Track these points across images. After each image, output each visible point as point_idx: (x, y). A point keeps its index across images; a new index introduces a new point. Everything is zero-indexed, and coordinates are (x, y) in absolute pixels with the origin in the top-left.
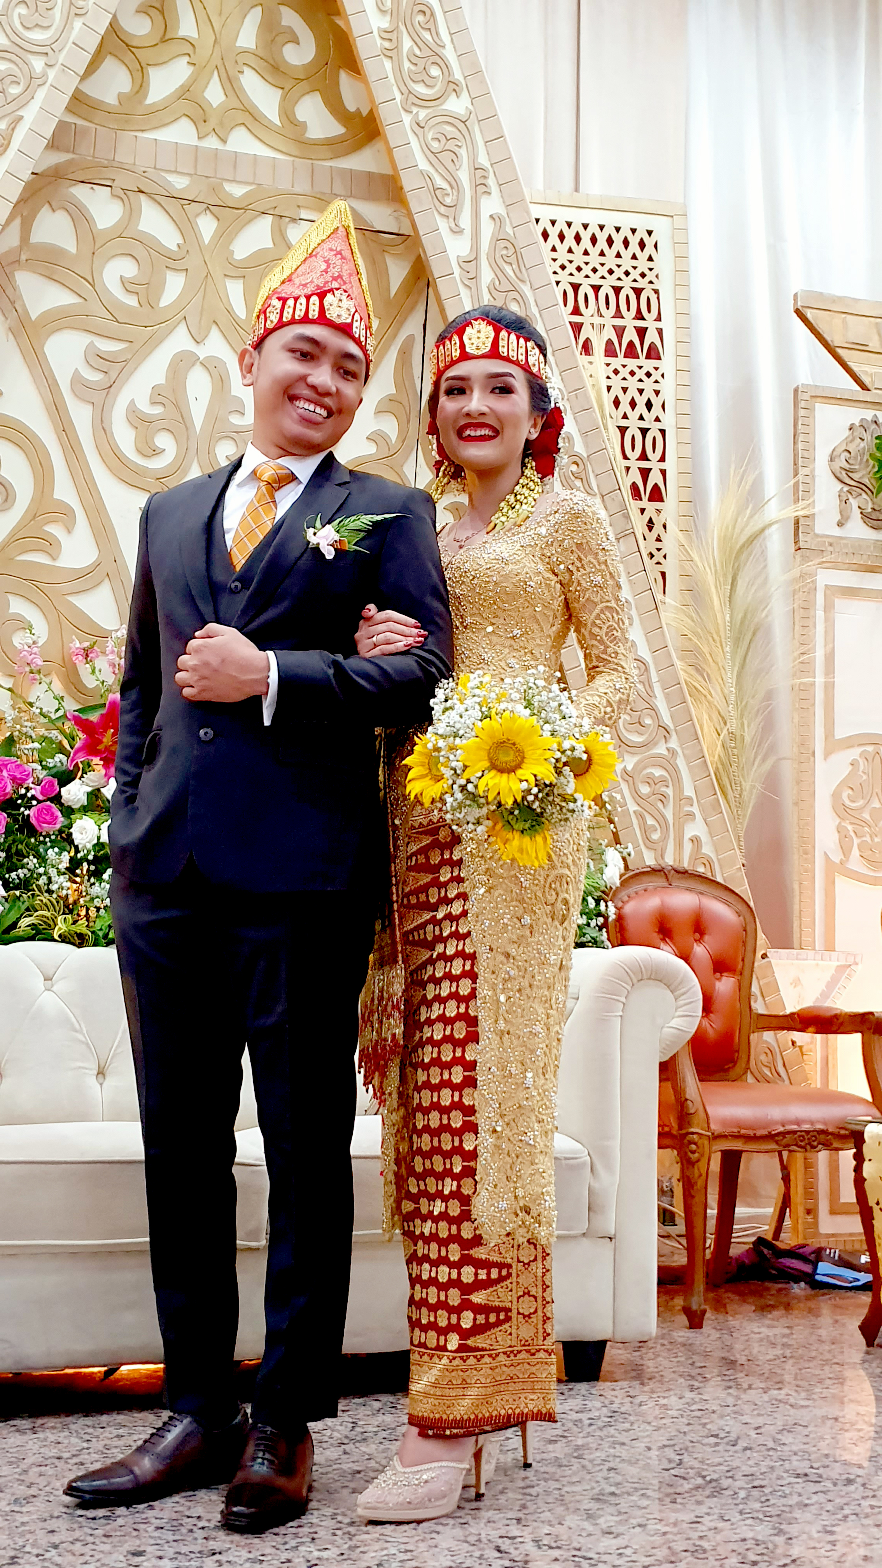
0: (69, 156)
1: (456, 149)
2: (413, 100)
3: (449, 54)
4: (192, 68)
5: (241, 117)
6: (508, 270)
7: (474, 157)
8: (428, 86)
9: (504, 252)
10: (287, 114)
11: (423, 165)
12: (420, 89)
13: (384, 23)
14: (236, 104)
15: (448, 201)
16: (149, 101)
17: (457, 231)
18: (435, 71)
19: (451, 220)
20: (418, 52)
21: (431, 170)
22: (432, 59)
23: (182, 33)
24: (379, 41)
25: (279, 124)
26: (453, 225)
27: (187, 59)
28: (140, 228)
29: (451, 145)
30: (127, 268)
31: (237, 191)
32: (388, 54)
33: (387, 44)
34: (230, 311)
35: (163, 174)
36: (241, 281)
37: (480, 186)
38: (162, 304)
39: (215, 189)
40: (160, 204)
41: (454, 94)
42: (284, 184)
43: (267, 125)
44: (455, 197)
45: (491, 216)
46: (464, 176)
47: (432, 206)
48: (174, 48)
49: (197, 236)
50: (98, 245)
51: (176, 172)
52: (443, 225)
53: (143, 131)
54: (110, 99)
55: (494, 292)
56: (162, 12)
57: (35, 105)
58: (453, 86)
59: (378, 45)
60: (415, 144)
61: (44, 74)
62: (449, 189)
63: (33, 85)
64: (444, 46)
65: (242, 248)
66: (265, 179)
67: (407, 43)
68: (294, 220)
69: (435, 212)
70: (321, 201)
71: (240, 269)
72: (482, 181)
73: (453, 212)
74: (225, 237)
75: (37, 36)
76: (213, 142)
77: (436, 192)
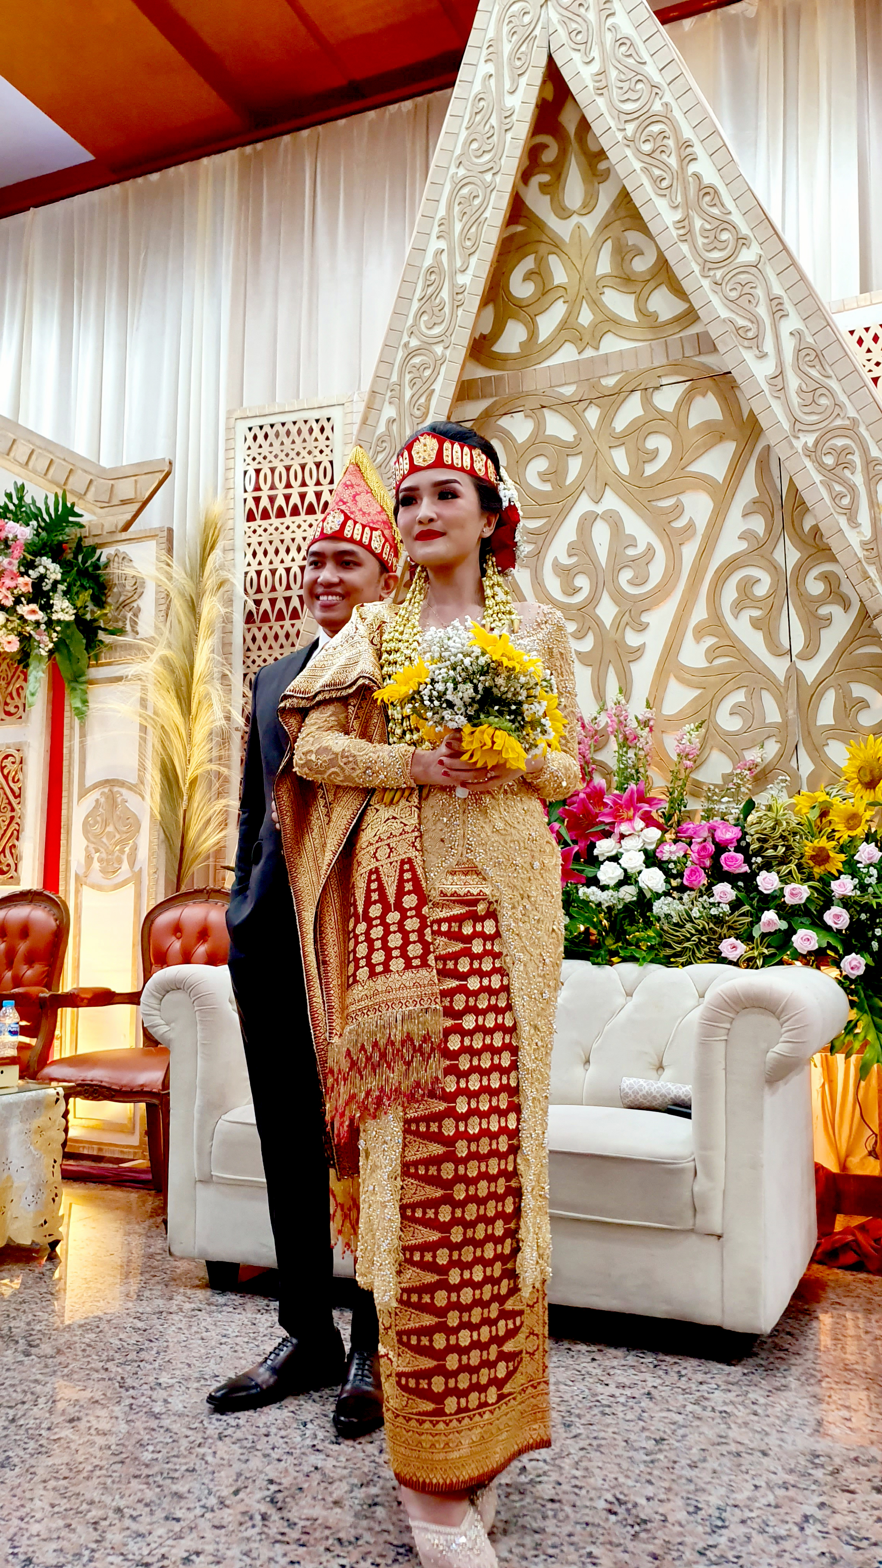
0: (495, 399)
1: (751, 291)
2: (708, 266)
3: (736, 218)
4: (566, 305)
5: (608, 325)
6: (813, 372)
7: (769, 290)
8: (720, 250)
9: (808, 358)
11: (724, 313)
12: (716, 255)
13: (678, 215)
14: (602, 317)
15: (750, 335)
16: (540, 340)
17: (763, 356)
18: (725, 236)
19: (755, 349)
20: (708, 227)
21: (733, 316)
22: (721, 227)
23: (556, 283)
24: (675, 233)
25: (637, 321)
26: (757, 352)
27: (562, 300)
28: (546, 433)
29: (747, 289)
30: (540, 465)
31: (611, 381)
32: (683, 239)
33: (682, 232)
34: (617, 473)
35: (557, 389)
36: (623, 447)
37: (778, 311)
38: (568, 482)
39: (595, 386)
40: (558, 411)
41: (744, 248)
42: (646, 364)
43: (627, 325)
44: (756, 330)
45: (791, 333)
46: (762, 311)
47: (738, 344)
48: (551, 296)
49: (586, 425)
50: (520, 455)
51: (565, 384)
52: (748, 356)
53: (539, 363)
54: (515, 349)
55: (803, 395)
56: (540, 274)
57: (441, 378)
58: (742, 241)
59: (675, 235)
60: (716, 301)
61: (443, 355)
62: (750, 325)
63: (438, 365)
64: (730, 213)
65: (621, 423)
66: (630, 366)
67: (698, 223)
68: (657, 388)
69: (741, 348)
70: (675, 367)
71: (620, 440)
72: (779, 307)
73: (756, 341)
74: (607, 419)
75: (437, 330)
76: (589, 353)
77: (739, 331)
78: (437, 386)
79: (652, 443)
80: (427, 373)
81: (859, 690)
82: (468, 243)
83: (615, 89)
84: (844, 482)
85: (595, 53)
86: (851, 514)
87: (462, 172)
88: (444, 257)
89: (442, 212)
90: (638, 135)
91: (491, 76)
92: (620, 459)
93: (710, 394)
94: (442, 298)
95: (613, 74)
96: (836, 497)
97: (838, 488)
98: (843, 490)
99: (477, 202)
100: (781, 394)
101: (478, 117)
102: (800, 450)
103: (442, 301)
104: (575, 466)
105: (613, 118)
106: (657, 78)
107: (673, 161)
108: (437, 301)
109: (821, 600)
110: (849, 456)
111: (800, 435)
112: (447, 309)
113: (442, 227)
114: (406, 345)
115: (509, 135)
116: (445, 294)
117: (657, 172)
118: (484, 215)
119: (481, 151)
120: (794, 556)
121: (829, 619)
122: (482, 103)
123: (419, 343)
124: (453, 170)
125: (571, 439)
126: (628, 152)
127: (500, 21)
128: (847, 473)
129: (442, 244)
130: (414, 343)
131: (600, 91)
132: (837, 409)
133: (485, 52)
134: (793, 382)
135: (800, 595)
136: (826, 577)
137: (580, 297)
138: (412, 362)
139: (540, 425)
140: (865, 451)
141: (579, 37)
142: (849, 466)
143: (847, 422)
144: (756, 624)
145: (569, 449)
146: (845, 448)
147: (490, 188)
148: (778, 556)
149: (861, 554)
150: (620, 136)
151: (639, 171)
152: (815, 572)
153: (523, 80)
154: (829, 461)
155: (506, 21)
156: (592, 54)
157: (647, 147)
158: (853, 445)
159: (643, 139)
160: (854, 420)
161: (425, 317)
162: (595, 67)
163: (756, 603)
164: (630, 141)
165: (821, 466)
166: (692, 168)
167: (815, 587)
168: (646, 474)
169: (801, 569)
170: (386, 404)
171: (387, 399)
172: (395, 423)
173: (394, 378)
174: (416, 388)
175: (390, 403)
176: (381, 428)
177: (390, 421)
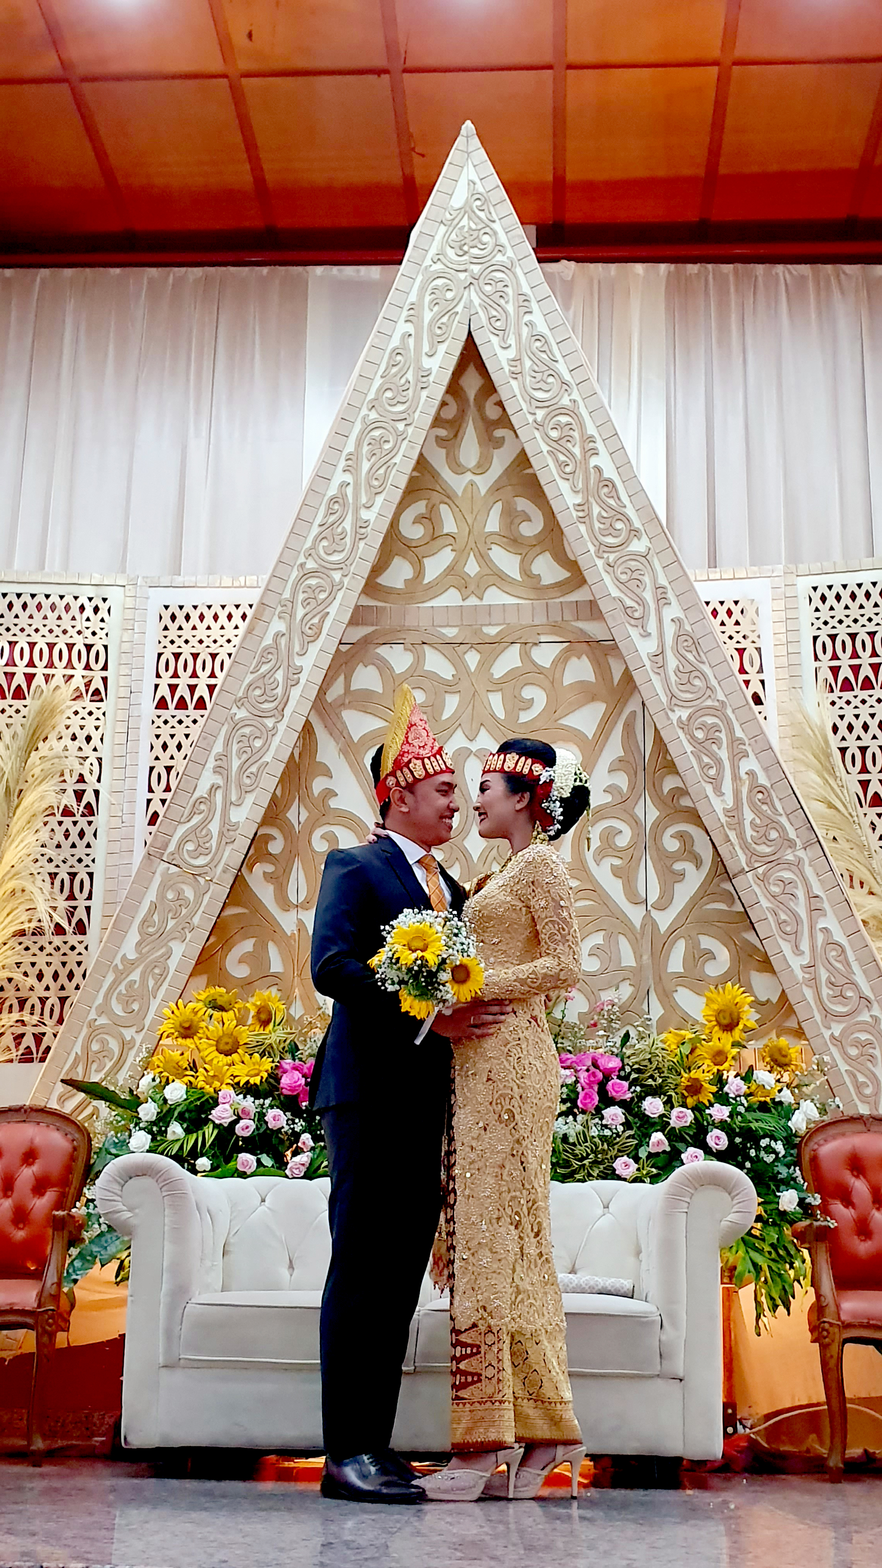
0: (373, 628)
1: (640, 577)
2: (602, 549)
3: (630, 511)
4: (454, 553)
5: (493, 579)
6: (690, 657)
7: (655, 579)
8: (615, 537)
9: (685, 644)
10: (525, 571)
11: (615, 593)
12: (610, 540)
13: (578, 500)
14: (488, 570)
15: (637, 615)
16: (426, 581)
17: (647, 635)
18: (619, 525)
19: (640, 627)
20: (605, 515)
21: (622, 596)
22: (616, 517)
23: (445, 531)
24: (575, 514)
25: (520, 579)
26: (642, 631)
27: (450, 547)
28: (426, 668)
29: (635, 575)
31: (493, 631)
32: (582, 520)
33: (581, 514)
34: (493, 716)
35: (439, 629)
36: (500, 693)
37: (662, 599)
38: (444, 717)
39: (478, 632)
40: (436, 649)
41: (635, 539)
42: (526, 620)
43: (511, 581)
44: (642, 611)
45: (672, 620)
46: (648, 596)
47: (625, 621)
48: (440, 542)
49: (466, 667)
50: (397, 684)
51: (448, 626)
52: (634, 633)
53: (423, 602)
54: (400, 585)
55: (680, 675)
56: (430, 519)
57: (336, 603)
58: (634, 533)
59: (575, 516)
60: (607, 580)
61: (341, 582)
62: (637, 606)
63: (335, 591)
64: (625, 507)
65: (499, 670)
66: (512, 619)
67: (596, 510)
68: (536, 644)
69: (627, 625)
70: (555, 627)
71: (499, 685)
72: (663, 596)
73: (641, 622)
74: (486, 664)
75: (335, 558)
76: (473, 601)
77: (628, 610)
78: (333, 610)
79: (528, 693)
80: (323, 596)
81: (707, 942)
82: (376, 483)
83: (528, 379)
84: (712, 755)
85: (512, 341)
86: (716, 783)
87: (373, 415)
88: (349, 491)
89: (350, 447)
90: (547, 421)
91: (410, 335)
92: (496, 702)
93: (584, 657)
94: (344, 527)
95: (528, 363)
96: (704, 767)
97: (706, 760)
98: (712, 762)
99: (387, 446)
100: (661, 671)
101: (395, 370)
102: (675, 722)
103: (344, 531)
104: (452, 703)
105: (525, 402)
106: (567, 377)
107: (577, 451)
108: (339, 530)
109: (675, 857)
110: (717, 734)
111: (676, 708)
112: (348, 540)
113: (350, 462)
114: (302, 565)
115: (424, 393)
116: (348, 524)
117: (562, 458)
118: (393, 461)
119: (395, 401)
120: (653, 814)
121: (682, 874)
122: (399, 358)
123: (316, 566)
124: (364, 411)
125: (450, 678)
126: (537, 434)
127: (422, 290)
128: (714, 747)
129: (348, 478)
130: (311, 565)
131: (515, 375)
132: (709, 692)
133: (405, 313)
134: (672, 662)
135: (658, 849)
136: (681, 836)
137: (468, 548)
138: (308, 582)
139: (419, 660)
140: (731, 731)
141: (498, 324)
142: (716, 741)
143: (717, 704)
144: (616, 872)
145: (449, 687)
146: (715, 725)
147: (401, 436)
148: (639, 811)
149: (723, 819)
150: (530, 418)
151: (545, 453)
152: (671, 831)
153: (442, 348)
154: (700, 735)
155: (429, 292)
156: (509, 342)
157: (554, 434)
158: (720, 723)
159: (551, 426)
160: (723, 702)
161: (325, 543)
162: (512, 353)
163: (618, 852)
164: (539, 425)
165: (692, 738)
166: (594, 461)
167: (672, 845)
168: (520, 721)
169: (659, 827)
170: (276, 618)
171: (277, 613)
172: (284, 638)
173: (287, 595)
174: (308, 608)
175: (280, 618)
176: (268, 641)
177: (278, 635)
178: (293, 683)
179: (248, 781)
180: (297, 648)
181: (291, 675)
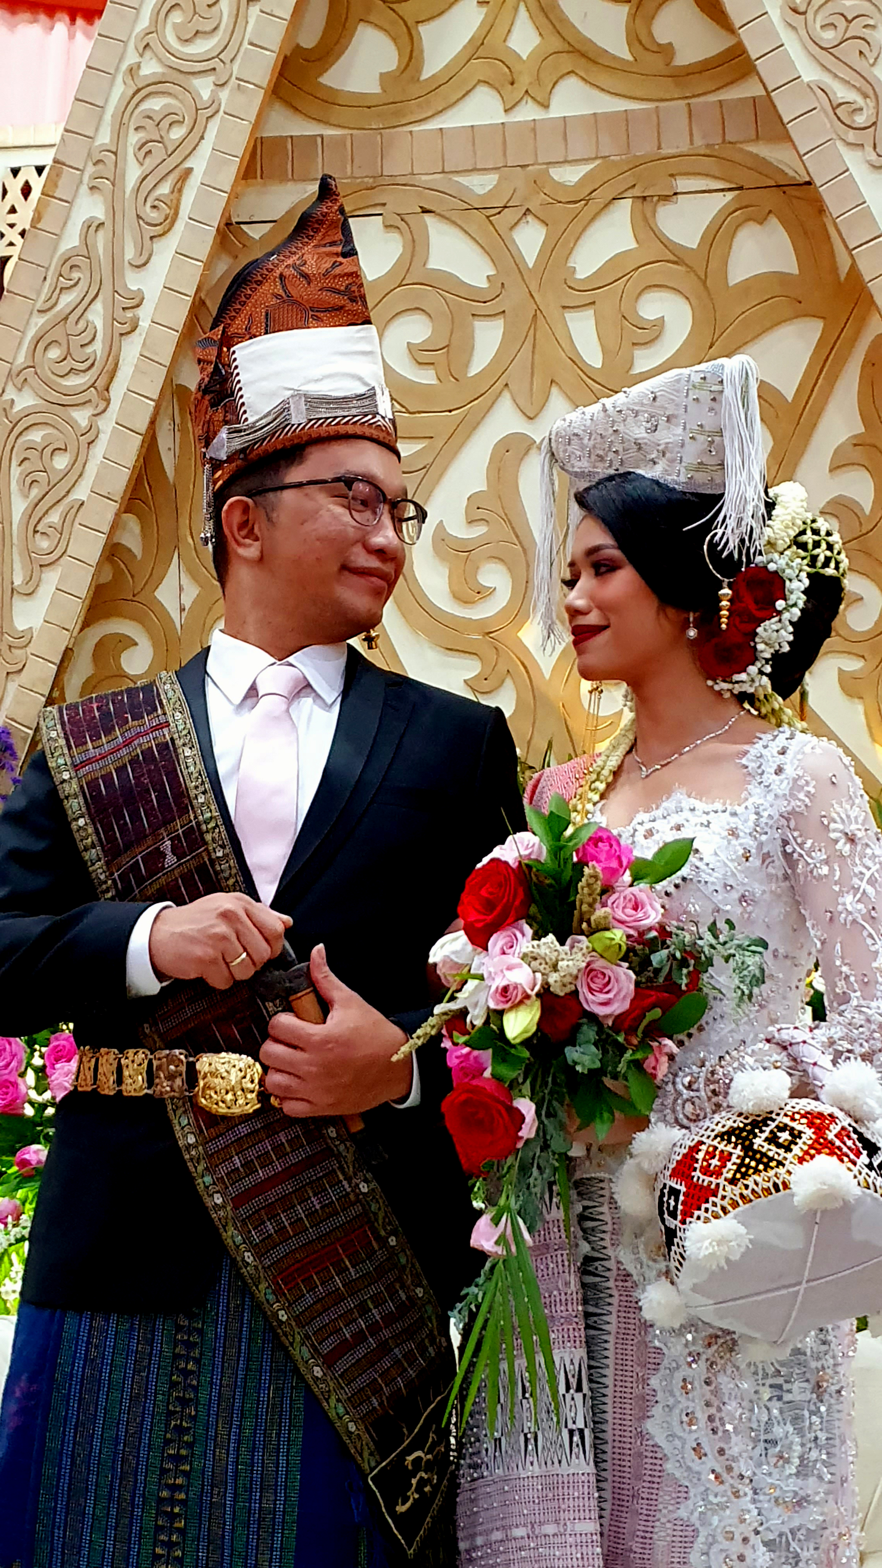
1: (866, 33)
10: (641, 37)
11: (809, 73)
14: (559, 45)
15: (860, 120)
16: (425, 75)
19: (869, 149)
21: (827, 80)
25: (629, 57)
26: (873, 157)
28: (430, 265)
29: (856, 29)
30: (416, 329)
35: (455, 178)
36: (591, 310)
38: (472, 372)
39: (540, 179)
40: (452, 221)
42: (646, 147)
43: (610, 65)
44: (872, 111)
47: (834, 137)
49: (517, 258)
51: (474, 169)
52: (855, 162)
53: (420, 121)
54: (369, 86)
57: (206, 148)
60: (793, 45)
61: (214, 100)
62: (860, 101)
63: (201, 120)
65: (590, 260)
66: (613, 147)
68: (666, 199)
69: (839, 145)
70: (705, 160)
71: (588, 293)
73: (870, 134)
75: (202, 47)
76: (528, 112)
77: (838, 111)
78: (199, 163)
79: (651, 307)
80: (177, 133)
92: (584, 331)
93: (774, 221)
104: (488, 339)
112: (224, 5)
114: (132, 71)
123: (161, 69)
130: (150, 68)
138: (145, 106)
161: (177, 17)
170: (84, 189)
171: (86, 179)
172: (101, 233)
173: (104, 138)
174: (150, 163)
175: (92, 188)
176: (71, 240)
177: (92, 227)
178: (126, 328)
179: (44, 544)
180: (130, 253)
181: (119, 313)
